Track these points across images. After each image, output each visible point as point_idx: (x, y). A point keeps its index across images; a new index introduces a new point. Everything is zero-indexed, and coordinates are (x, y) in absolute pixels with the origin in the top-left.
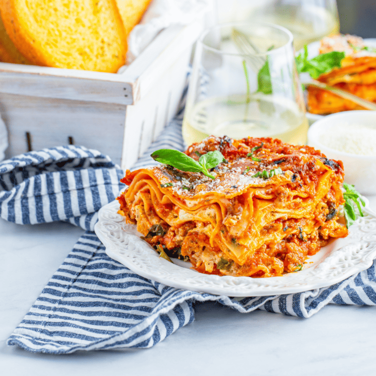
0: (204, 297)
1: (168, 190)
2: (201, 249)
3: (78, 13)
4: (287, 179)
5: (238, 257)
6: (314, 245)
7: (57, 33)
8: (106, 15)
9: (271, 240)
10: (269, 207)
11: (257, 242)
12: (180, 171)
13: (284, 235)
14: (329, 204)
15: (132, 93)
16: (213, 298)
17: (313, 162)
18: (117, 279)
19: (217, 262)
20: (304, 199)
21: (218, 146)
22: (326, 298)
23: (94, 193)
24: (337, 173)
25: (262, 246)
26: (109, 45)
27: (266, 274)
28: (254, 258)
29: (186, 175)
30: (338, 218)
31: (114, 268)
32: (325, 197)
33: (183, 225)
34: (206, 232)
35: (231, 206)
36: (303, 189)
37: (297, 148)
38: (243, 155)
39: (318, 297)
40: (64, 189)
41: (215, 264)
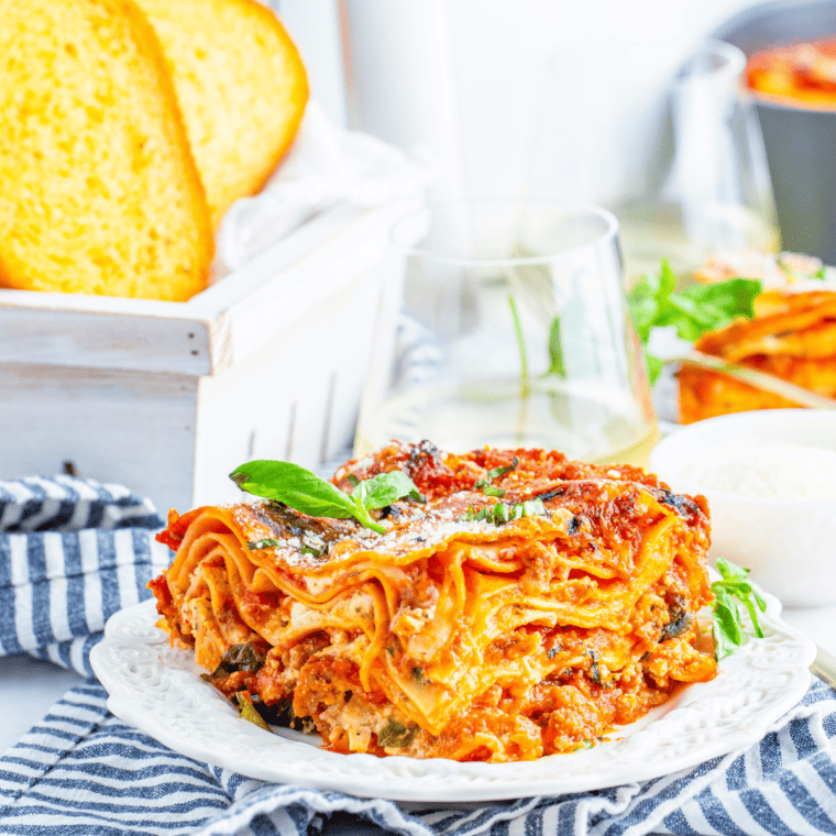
0: (330, 801)
1: (266, 555)
2: (340, 698)
3: (94, 165)
4: (554, 526)
5: (427, 712)
6: (632, 699)
7: (39, 210)
8: (163, 173)
9: (515, 677)
10: (506, 592)
11: (476, 678)
12: (304, 515)
13: (551, 668)
14: (670, 599)
15: (208, 346)
16: (355, 807)
17: (631, 497)
18: (140, 778)
19: (378, 729)
20: (604, 584)
21: (405, 463)
22: (645, 816)
23: (108, 583)
24: (691, 524)
25: (491, 688)
26: (168, 242)
27: (494, 756)
28: (467, 718)
29: (317, 526)
30: (694, 635)
31: (137, 754)
32: (661, 582)
33: (301, 640)
34: (354, 654)
35: (409, 587)
36: (599, 556)
37: (602, 470)
38: (468, 485)
39: (627, 815)
40: (36, 575)
41: (374, 735)
